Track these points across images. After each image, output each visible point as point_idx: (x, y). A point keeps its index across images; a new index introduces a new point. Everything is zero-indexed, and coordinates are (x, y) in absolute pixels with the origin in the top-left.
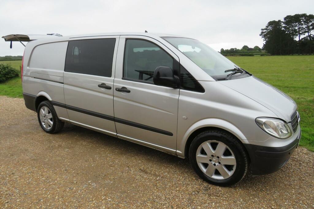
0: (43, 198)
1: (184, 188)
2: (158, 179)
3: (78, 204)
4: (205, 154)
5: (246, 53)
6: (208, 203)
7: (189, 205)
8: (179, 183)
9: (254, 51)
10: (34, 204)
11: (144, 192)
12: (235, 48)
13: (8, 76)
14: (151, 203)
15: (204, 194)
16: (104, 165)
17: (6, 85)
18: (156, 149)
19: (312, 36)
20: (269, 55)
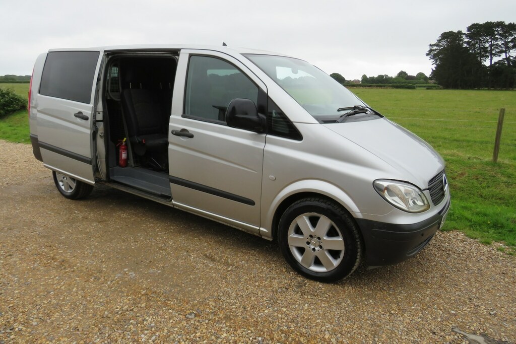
0: (54, 290)
1: (266, 283)
2: (229, 269)
3: (106, 299)
4: (301, 233)
5: (403, 84)
6: (299, 305)
7: (270, 306)
8: (261, 275)
9: (416, 81)
10: (40, 297)
11: (206, 286)
12: (386, 76)
13: (9, 109)
14: (215, 301)
15: (295, 291)
16: (151, 247)
17: (5, 122)
18: (231, 226)
19: (511, 58)
20: (441, 89)
